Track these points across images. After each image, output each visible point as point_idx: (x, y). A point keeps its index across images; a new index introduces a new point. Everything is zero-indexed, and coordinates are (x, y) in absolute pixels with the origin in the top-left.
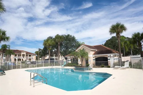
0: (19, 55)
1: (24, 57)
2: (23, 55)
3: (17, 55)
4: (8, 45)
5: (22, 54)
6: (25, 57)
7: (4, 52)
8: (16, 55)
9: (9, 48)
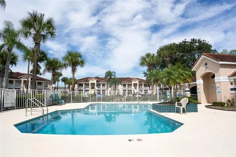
0: (129, 85)
1: (136, 88)
2: (135, 85)
3: (127, 85)
4: (113, 72)
5: (133, 82)
6: (138, 87)
7: (109, 82)
8: (124, 85)
9: (115, 75)
